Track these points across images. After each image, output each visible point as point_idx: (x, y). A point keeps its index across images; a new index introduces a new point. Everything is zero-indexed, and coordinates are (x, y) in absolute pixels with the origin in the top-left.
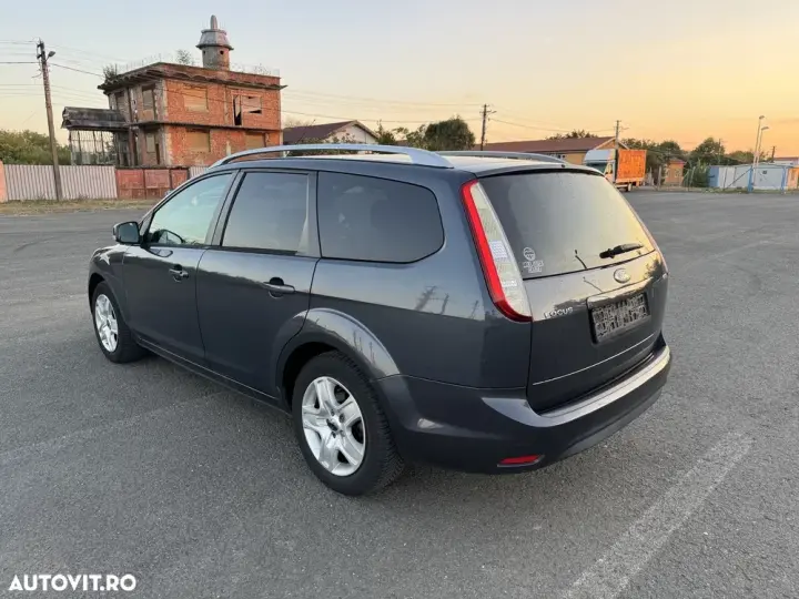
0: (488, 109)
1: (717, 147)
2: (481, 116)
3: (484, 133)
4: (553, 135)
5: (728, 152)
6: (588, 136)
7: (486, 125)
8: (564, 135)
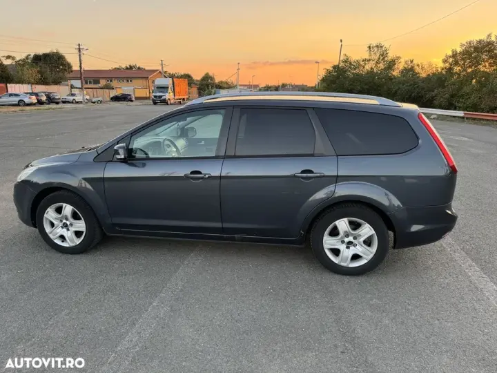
0: (81, 47)
1: (212, 78)
2: (77, 51)
3: (81, 64)
4: (117, 66)
5: (217, 81)
6: (139, 68)
7: (82, 58)
8: (124, 66)
